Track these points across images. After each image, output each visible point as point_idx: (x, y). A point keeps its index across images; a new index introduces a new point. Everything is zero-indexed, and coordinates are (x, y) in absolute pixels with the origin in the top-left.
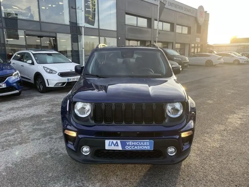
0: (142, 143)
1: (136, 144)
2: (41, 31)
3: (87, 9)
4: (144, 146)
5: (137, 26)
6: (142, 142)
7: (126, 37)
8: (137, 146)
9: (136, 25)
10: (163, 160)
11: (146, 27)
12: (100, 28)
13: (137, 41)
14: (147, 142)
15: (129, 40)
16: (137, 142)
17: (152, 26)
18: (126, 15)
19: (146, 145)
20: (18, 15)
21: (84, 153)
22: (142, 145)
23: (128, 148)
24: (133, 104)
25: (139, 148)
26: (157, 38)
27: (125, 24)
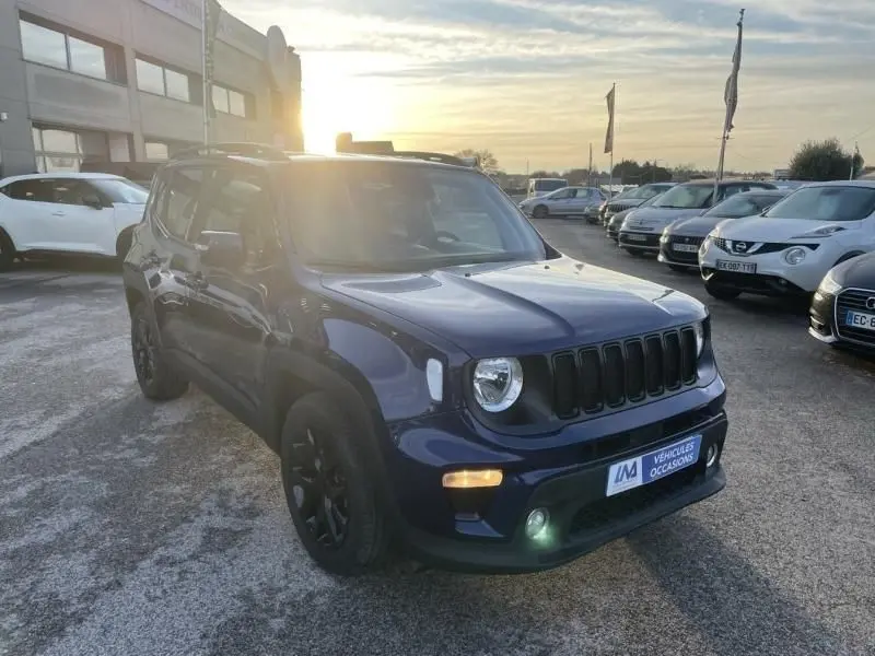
1: (672, 454)
5: (69, 71)
6: (683, 444)
7: (33, 116)
8: (672, 461)
9: (64, 67)
11: (104, 78)
14: (691, 441)
16: (673, 449)
17: (129, 77)
18: (22, 22)
19: (687, 452)
22: (680, 457)
23: (654, 474)
25: (675, 466)
27: (22, 60)
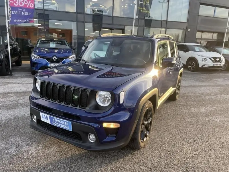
0: (63, 123)
1: (59, 121)
2: (112, 24)
3: (140, 3)
4: (65, 125)
5: (214, 17)
6: (63, 121)
7: (198, 29)
8: (60, 124)
10: (82, 144)
12: (168, 20)
13: (213, 33)
14: (67, 122)
15: (202, 32)
16: (59, 120)
18: (201, 5)
19: (66, 125)
20: (103, 12)
21: (34, 119)
22: (63, 124)
23: (54, 124)
24: (65, 85)
25: (61, 126)
26: (227, 30)
27: (198, 15)
